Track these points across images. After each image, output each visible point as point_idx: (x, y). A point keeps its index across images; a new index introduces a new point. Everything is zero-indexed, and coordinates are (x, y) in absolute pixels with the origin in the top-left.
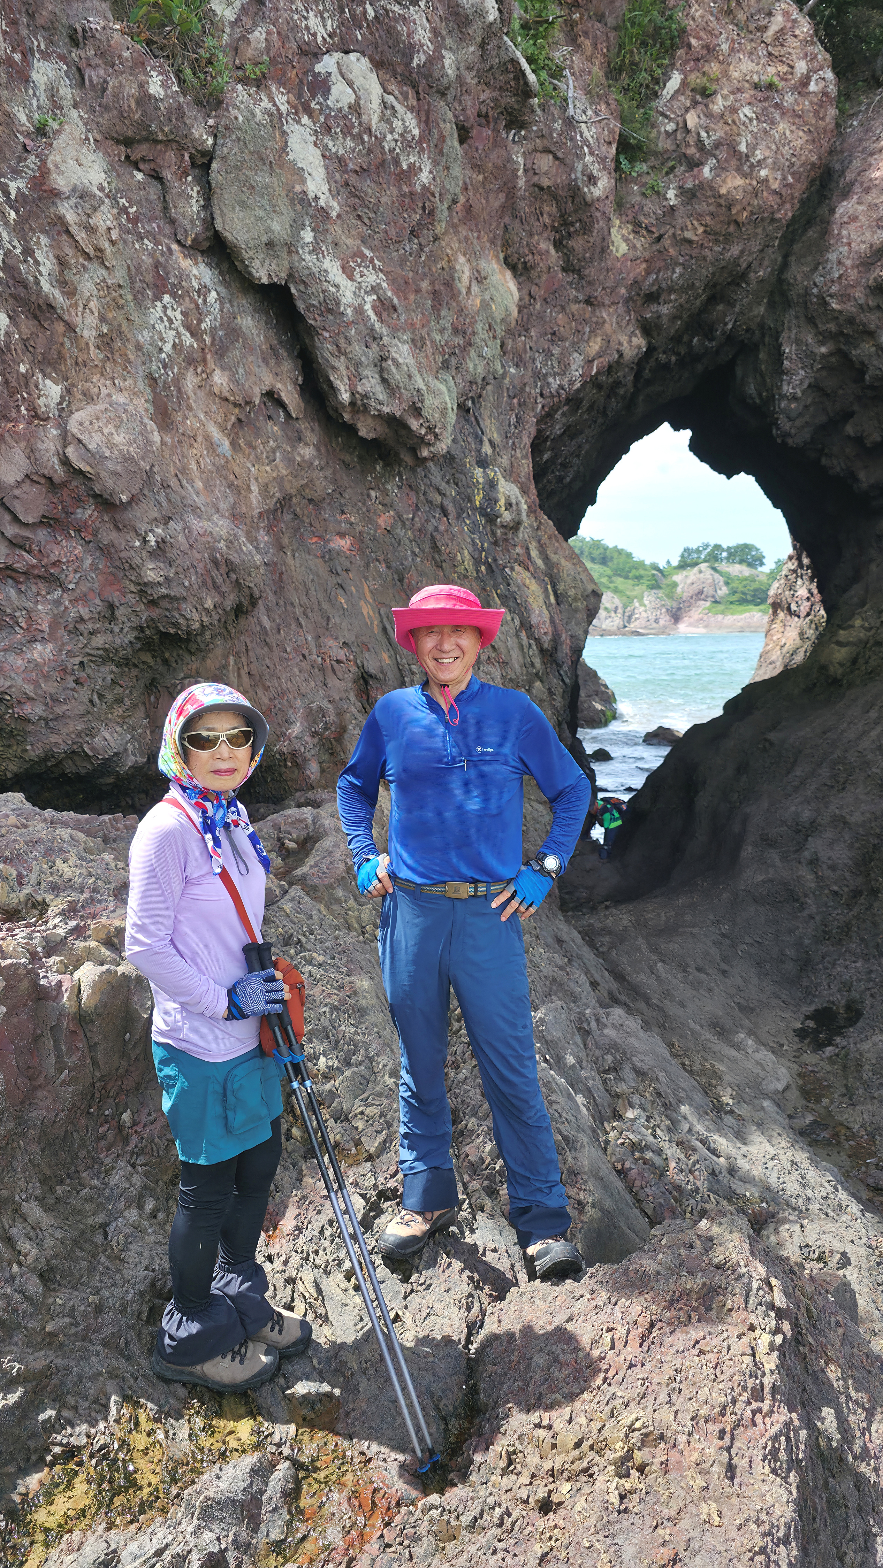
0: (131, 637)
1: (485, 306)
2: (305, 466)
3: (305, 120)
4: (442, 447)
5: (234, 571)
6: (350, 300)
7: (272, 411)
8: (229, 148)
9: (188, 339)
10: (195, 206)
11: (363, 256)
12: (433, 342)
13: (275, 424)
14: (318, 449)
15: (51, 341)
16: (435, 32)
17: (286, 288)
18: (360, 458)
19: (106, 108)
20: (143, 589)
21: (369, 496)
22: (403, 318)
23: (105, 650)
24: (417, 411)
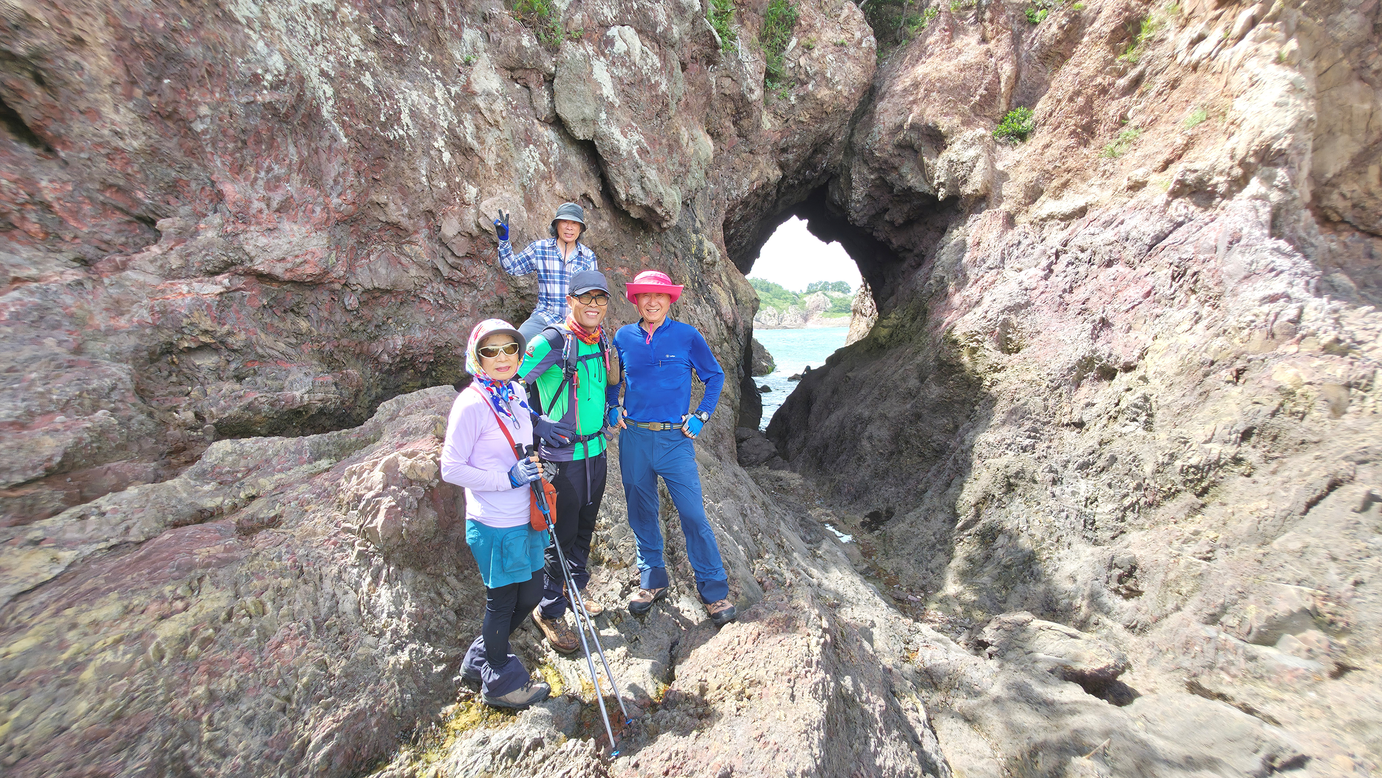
1: (696, 152)
2: (603, 231)
3: (602, 59)
4: (674, 222)
6: (625, 148)
8: (563, 72)
9: (542, 167)
10: (546, 101)
11: (632, 126)
12: (669, 169)
14: (610, 223)
15: (472, 166)
16: (669, 16)
17: (592, 142)
18: (632, 228)
19: (501, 53)
20: (518, 290)
21: (636, 247)
22: (653, 157)
24: (660, 204)
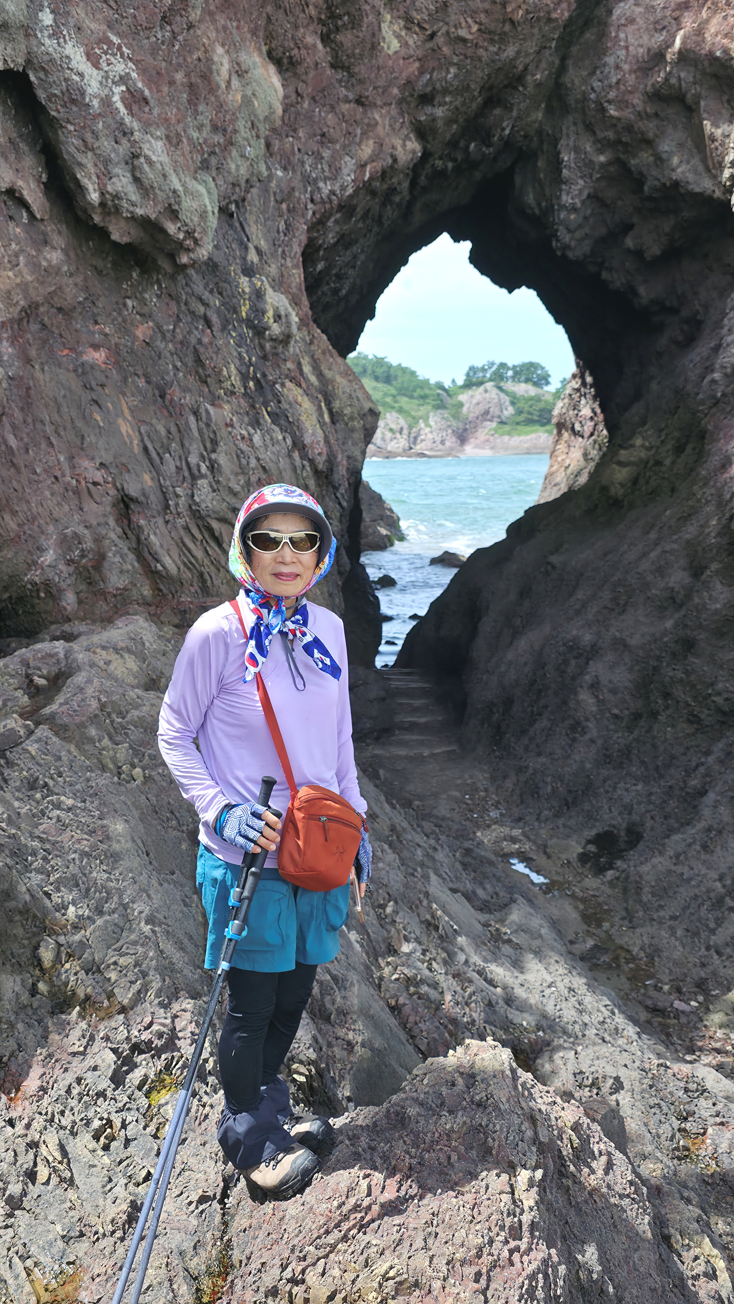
1: (247, 101)
2: (51, 271)
4: (203, 252)
6: (96, 90)
7: (13, 210)
11: (110, 43)
12: (190, 139)
13: (17, 226)
14: (67, 254)
17: (24, 75)
18: (114, 264)
21: (125, 305)
22: (156, 111)
24: (174, 214)
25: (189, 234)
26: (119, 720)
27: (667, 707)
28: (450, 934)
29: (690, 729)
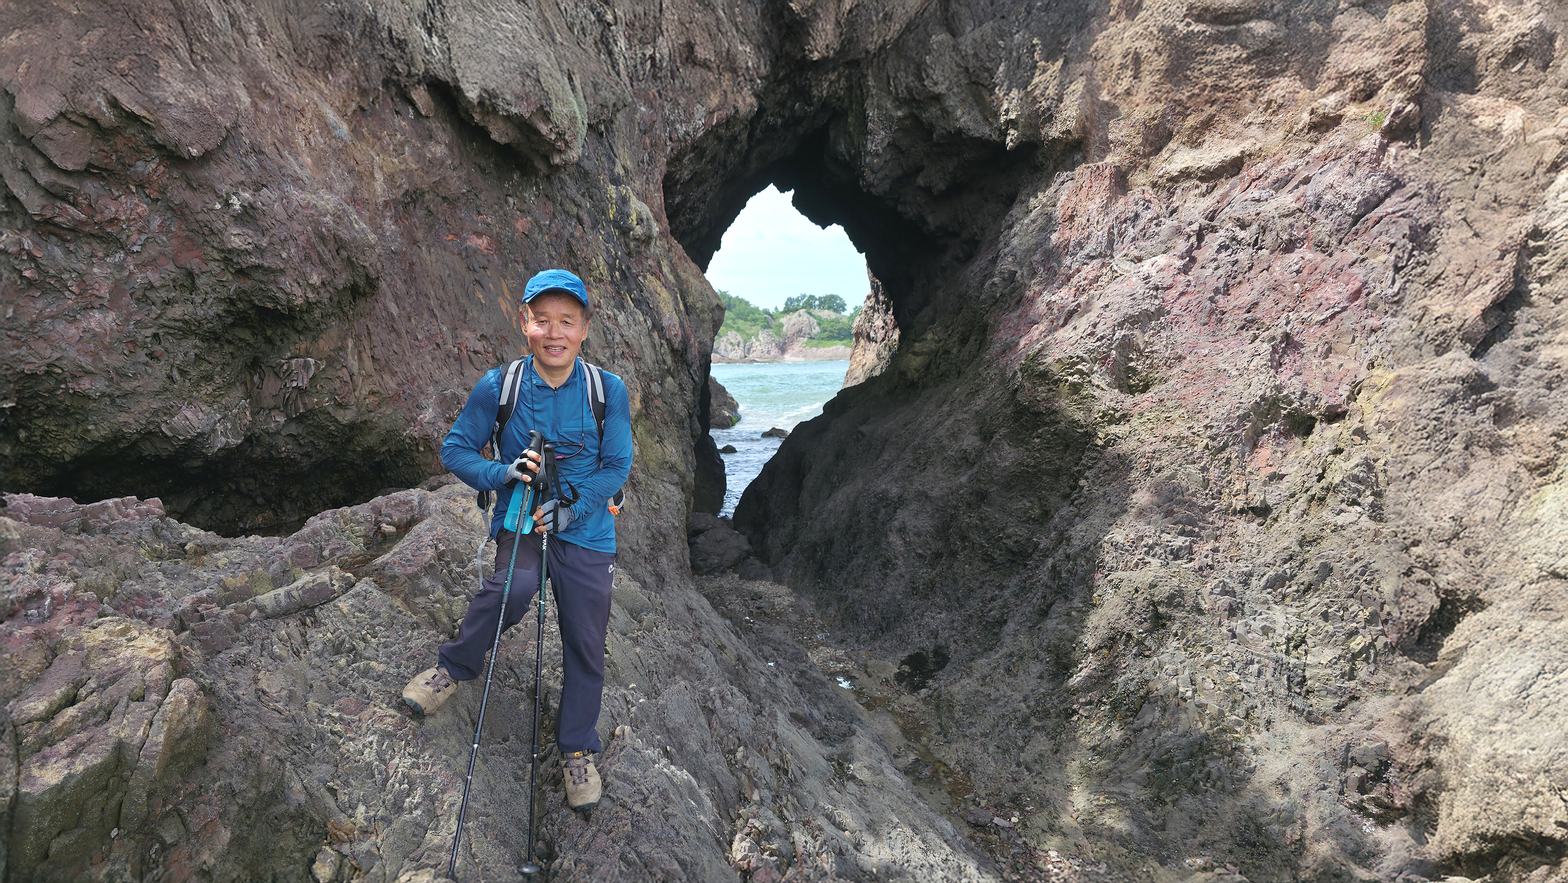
0: (220, 309)
2: (434, 163)
4: (573, 156)
5: (344, 248)
7: (400, 107)
13: (403, 119)
14: (451, 150)
18: (497, 165)
20: (228, 256)
21: (506, 202)
23: (185, 322)
24: (546, 116)
25: (560, 135)
26: (459, 570)
27: (965, 548)
28: (799, 777)
29: (984, 567)
